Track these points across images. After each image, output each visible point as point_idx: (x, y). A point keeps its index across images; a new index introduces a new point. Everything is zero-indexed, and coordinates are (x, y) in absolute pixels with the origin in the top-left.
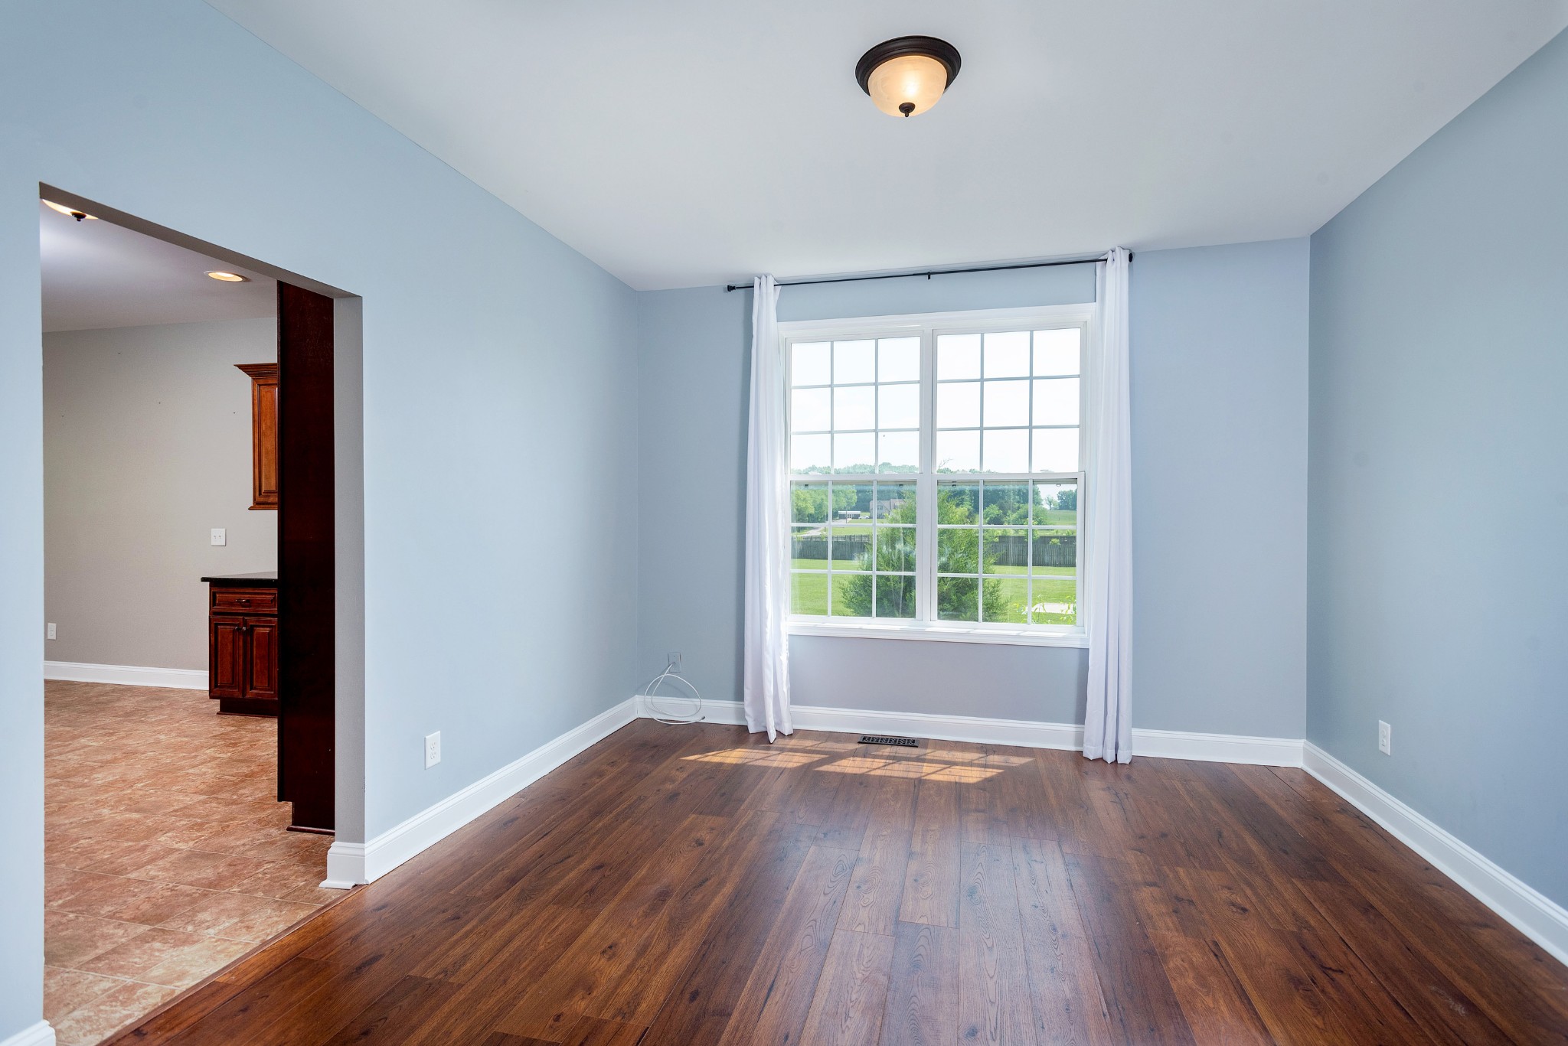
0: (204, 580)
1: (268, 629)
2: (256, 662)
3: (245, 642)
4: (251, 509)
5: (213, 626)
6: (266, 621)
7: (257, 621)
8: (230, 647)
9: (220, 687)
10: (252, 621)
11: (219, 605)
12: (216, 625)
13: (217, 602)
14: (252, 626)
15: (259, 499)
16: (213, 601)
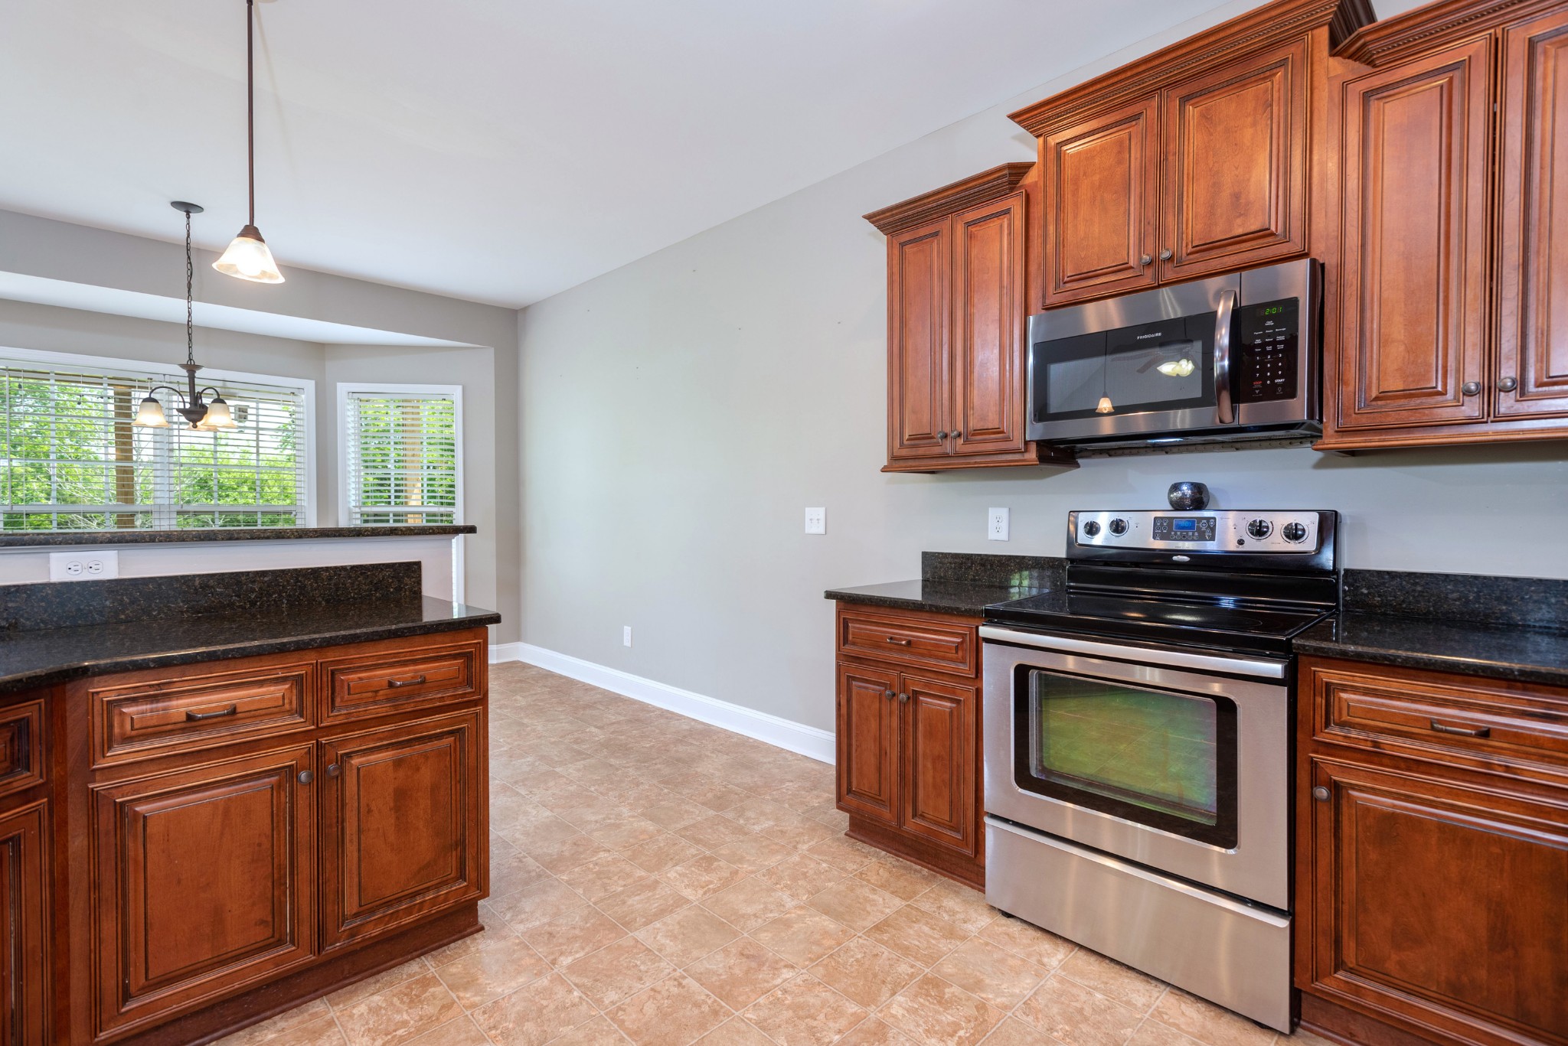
0: (829, 595)
1: (948, 704)
2: (925, 766)
3: (903, 720)
4: (884, 470)
5: (844, 680)
6: (944, 688)
7: (928, 685)
8: (873, 724)
9: (855, 793)
10: (916, 682)
11: (854, 644)
12: (850, 678)
13: (850, 637)
14: (916, 693)
15: (898, 452)
16: (843, 636)
